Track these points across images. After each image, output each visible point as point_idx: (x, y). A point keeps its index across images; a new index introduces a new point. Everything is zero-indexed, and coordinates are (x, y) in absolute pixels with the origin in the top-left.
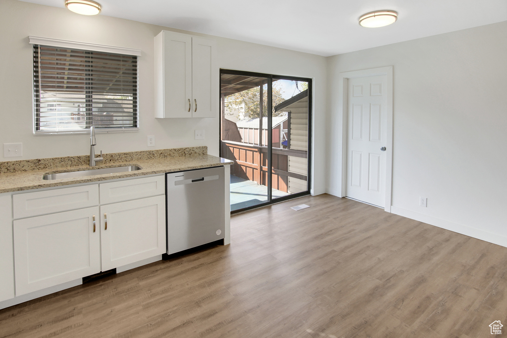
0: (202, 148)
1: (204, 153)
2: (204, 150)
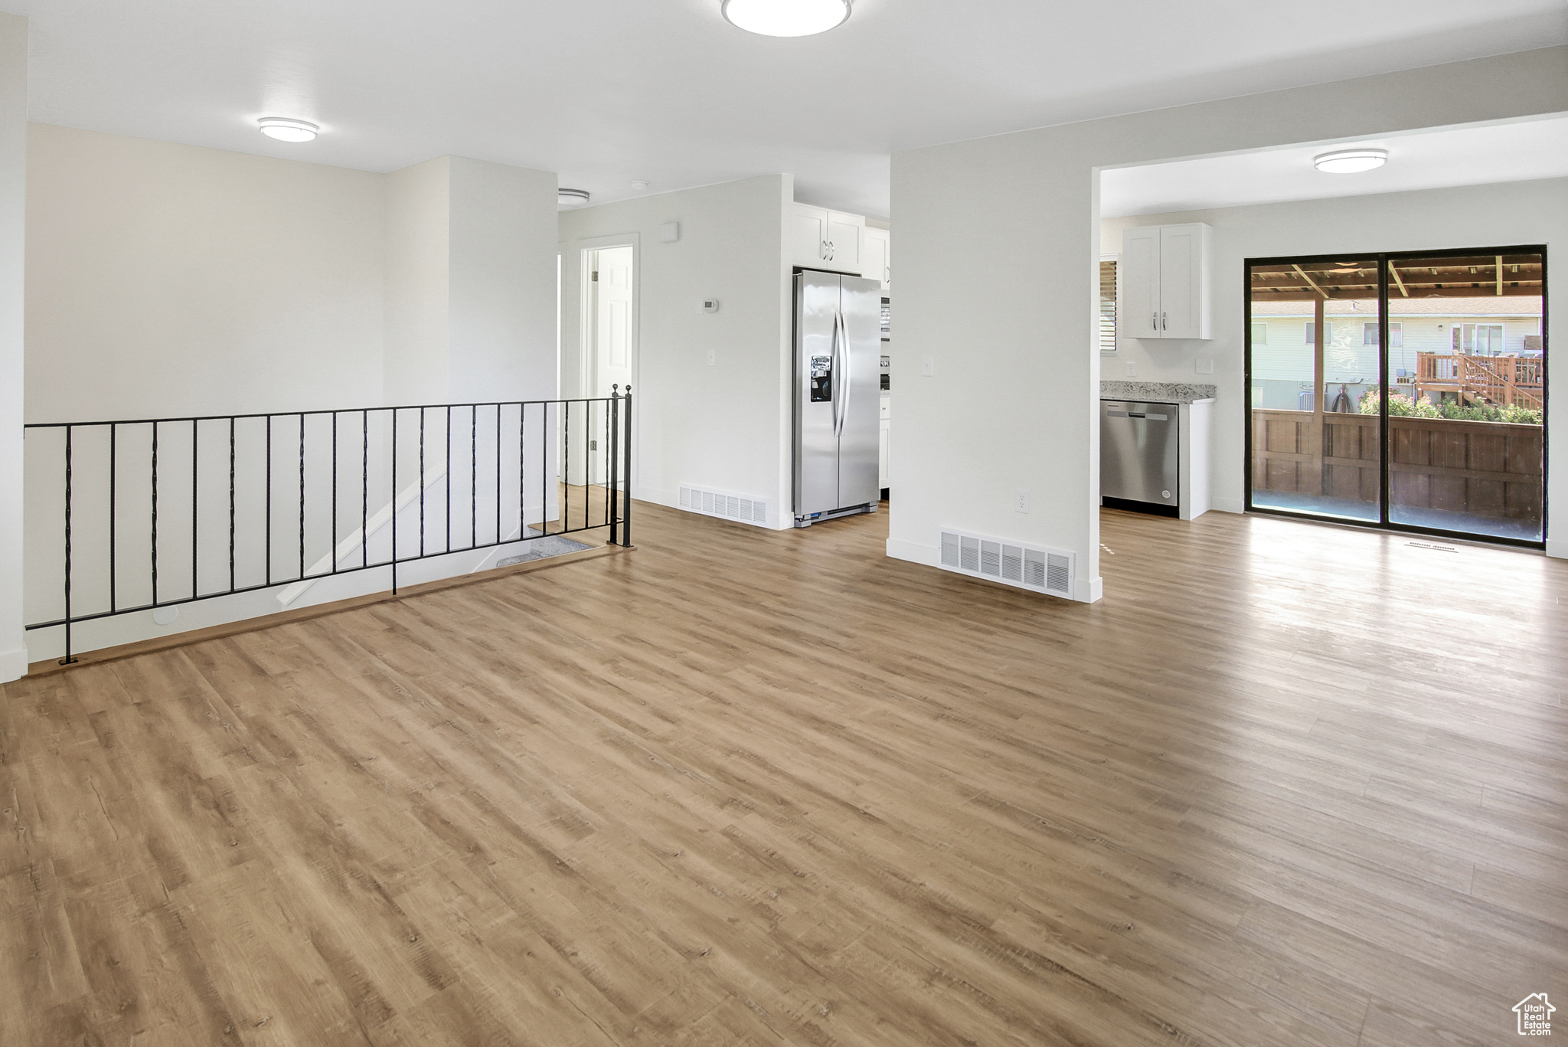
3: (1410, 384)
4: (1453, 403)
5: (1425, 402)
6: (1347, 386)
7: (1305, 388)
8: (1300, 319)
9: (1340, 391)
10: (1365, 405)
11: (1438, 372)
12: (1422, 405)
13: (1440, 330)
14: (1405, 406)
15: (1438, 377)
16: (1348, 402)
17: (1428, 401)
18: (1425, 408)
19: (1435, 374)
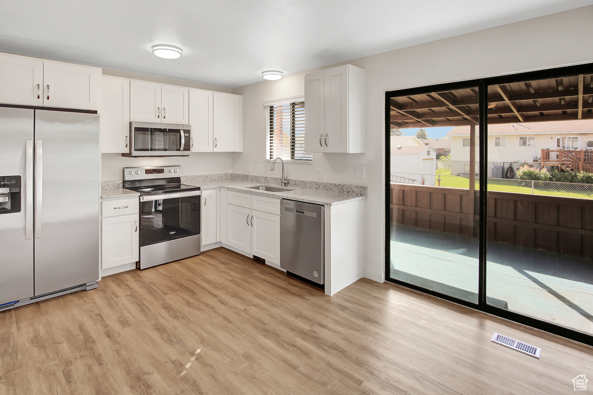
0: (359, 188)
1: (362, 193)
2: (362, 190)
3: (538, 162)
4: (556, 171)
5: (544, 171)
6: (512, 164)
7: (494, 164)
8: (493, 136)
9: (509, 166)
10: (519, 172)
11: (550, 157)
12: (543, 172)
13: (552, 139)
14: (536, 172)
15: (550, 160)
16: (512, 170)
17: (546, 170)
18: (544, 173)
19: (549, 158)
